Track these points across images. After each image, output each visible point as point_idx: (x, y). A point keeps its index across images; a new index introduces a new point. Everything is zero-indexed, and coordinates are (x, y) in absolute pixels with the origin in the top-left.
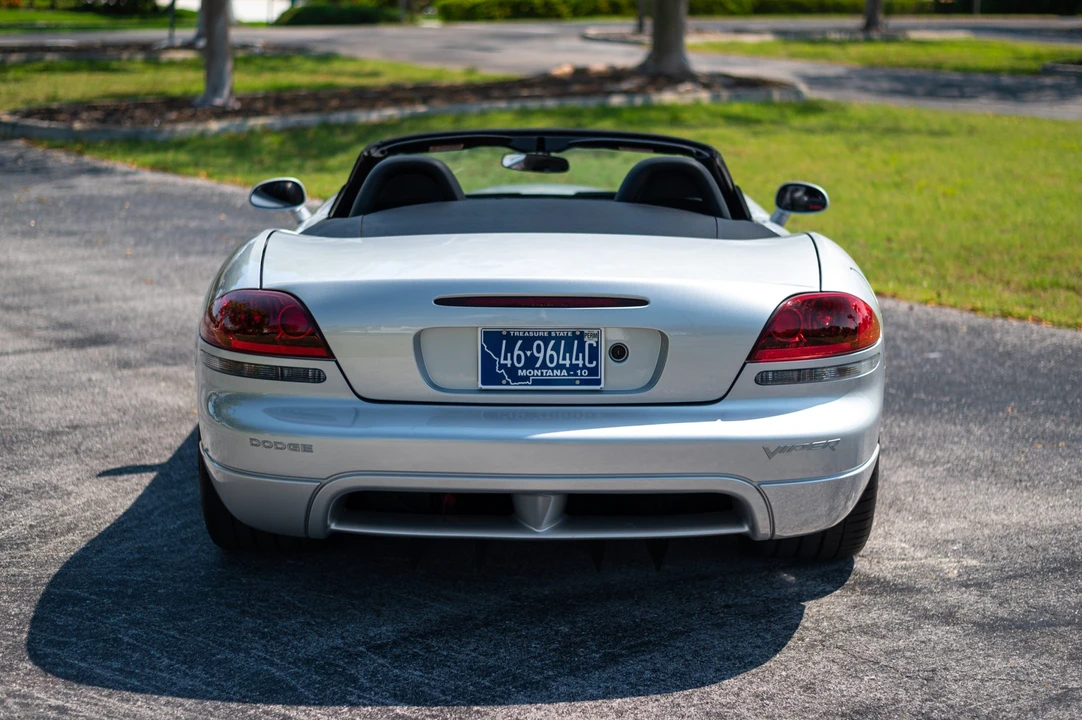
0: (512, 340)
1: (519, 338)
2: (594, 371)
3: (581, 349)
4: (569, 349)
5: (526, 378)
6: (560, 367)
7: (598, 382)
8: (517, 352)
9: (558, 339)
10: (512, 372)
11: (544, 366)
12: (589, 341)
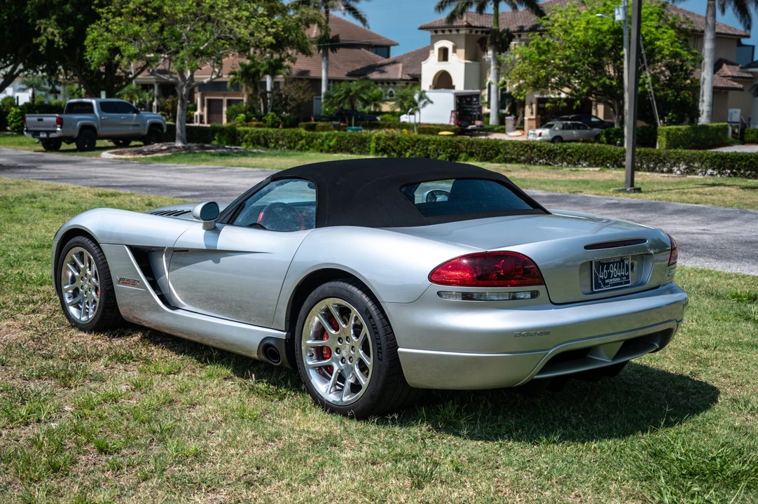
0: (603, 264)
1: (605, 264)
2: (628, 277)
3: (623, 267)
4: (620, 268)
5: (608, 284)
6: (618, 276)
7: (629, 282)
8: (605, 271)
9: (617, 262)
10: (603, 280)
11: (613, 277)
12: (626, 262)
